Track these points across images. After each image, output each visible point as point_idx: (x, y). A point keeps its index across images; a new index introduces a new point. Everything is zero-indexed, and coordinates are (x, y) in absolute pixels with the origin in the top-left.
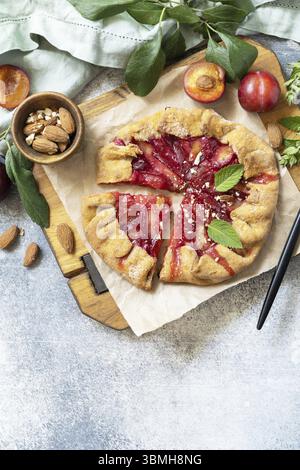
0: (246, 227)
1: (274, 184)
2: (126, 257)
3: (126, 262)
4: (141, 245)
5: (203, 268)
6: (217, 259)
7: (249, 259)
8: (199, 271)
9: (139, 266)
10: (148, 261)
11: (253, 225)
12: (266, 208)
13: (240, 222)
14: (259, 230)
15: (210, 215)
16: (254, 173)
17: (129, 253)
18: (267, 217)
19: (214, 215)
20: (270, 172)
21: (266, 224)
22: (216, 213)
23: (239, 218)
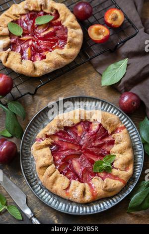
0: (121, 156)
1: (125, 131)
5: (108, 184)
7: (130, 171)
8: (106, 187)
14: (128, 155)
16: (113, 129)
18: (129, 147)
20: (120, 126)
21: (130, 150)
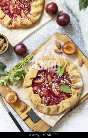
2: (3, 18)
3: (3, 20)
4: (8, 15)
6: (28, 19)
9: (7, 21)
10: (10, 19)
11: (37, 8)
12: (40, 2)
13: (33, 7)
15: (25, 6)
17: (4, 17)
19: (26, 6)
22: (26, 5)
23: (33, 6)
